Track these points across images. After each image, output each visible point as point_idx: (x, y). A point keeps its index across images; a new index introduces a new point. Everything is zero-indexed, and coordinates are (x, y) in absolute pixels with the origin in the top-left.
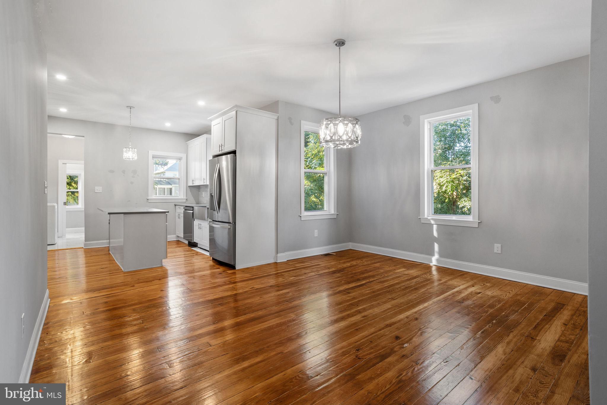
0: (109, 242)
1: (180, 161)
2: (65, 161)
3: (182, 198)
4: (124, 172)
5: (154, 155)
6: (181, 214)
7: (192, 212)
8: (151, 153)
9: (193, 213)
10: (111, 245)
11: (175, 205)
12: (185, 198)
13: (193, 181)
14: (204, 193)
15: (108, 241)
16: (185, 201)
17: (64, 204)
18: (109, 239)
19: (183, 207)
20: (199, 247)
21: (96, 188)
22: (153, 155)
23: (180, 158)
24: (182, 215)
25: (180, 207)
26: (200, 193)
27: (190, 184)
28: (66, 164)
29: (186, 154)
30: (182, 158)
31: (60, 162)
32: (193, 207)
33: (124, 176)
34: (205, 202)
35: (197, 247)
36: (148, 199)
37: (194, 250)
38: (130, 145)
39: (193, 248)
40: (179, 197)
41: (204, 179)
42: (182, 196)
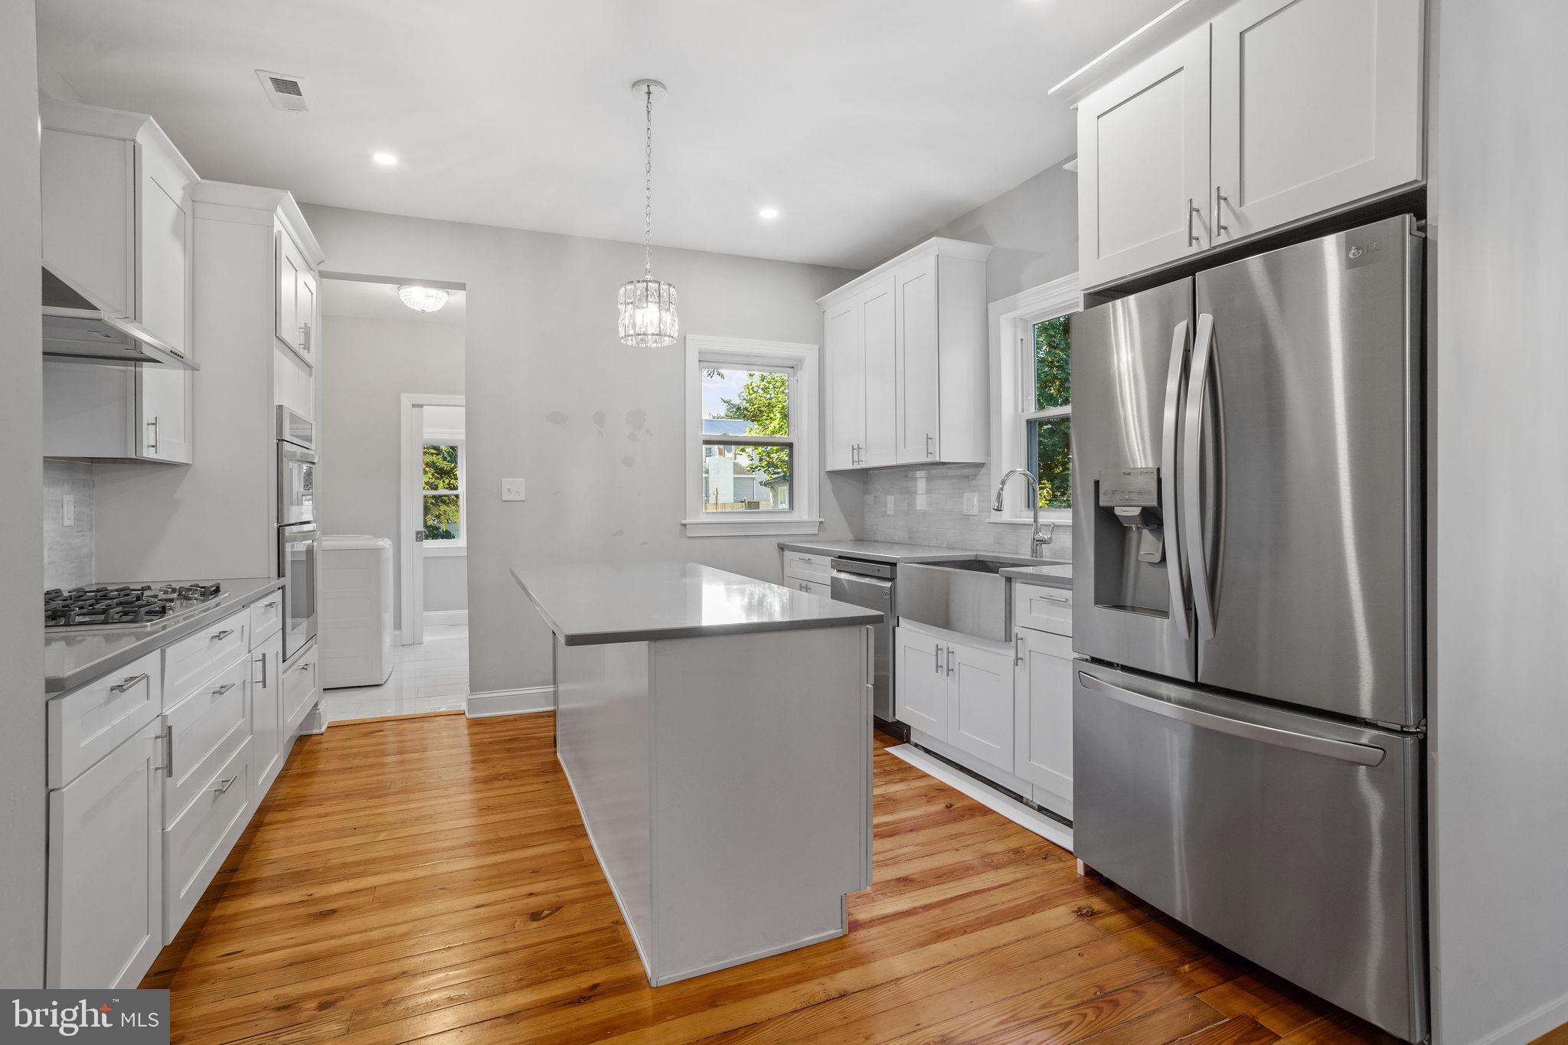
0: (555, 693)
2: (418, 398)
3: (806, 518)
4: (600, 419)
5: (707, 352)
6: (813, 586)
7: (888, 585)
8: (696, 344)
10: (561, 707)
11: (782, 548)
13: (856, 449)
14: (890, 499)
15: (550, 689)
16: (815, 531)
17: (417, 537)
18: (555, 682)
19: (823, 559)
20: (916, 745)
21: (507, 482)
22: (700, 353)
23: (793, 364)
25: (807, 556)
26: (869, 498)
27: (829, 469)
28: (421, 406)
29: (816, 347)
30: (800, 360)
31: (406, 400)
32: (894, 565)
33: (600, 433)
34: (902, 535)
35: (908, 741)
36: (685, 525)
37: (906, 763)
38: (647, 272)
39: (891, 750)
40: (793, 517)
41: (928, 438)
42: (806, 511)
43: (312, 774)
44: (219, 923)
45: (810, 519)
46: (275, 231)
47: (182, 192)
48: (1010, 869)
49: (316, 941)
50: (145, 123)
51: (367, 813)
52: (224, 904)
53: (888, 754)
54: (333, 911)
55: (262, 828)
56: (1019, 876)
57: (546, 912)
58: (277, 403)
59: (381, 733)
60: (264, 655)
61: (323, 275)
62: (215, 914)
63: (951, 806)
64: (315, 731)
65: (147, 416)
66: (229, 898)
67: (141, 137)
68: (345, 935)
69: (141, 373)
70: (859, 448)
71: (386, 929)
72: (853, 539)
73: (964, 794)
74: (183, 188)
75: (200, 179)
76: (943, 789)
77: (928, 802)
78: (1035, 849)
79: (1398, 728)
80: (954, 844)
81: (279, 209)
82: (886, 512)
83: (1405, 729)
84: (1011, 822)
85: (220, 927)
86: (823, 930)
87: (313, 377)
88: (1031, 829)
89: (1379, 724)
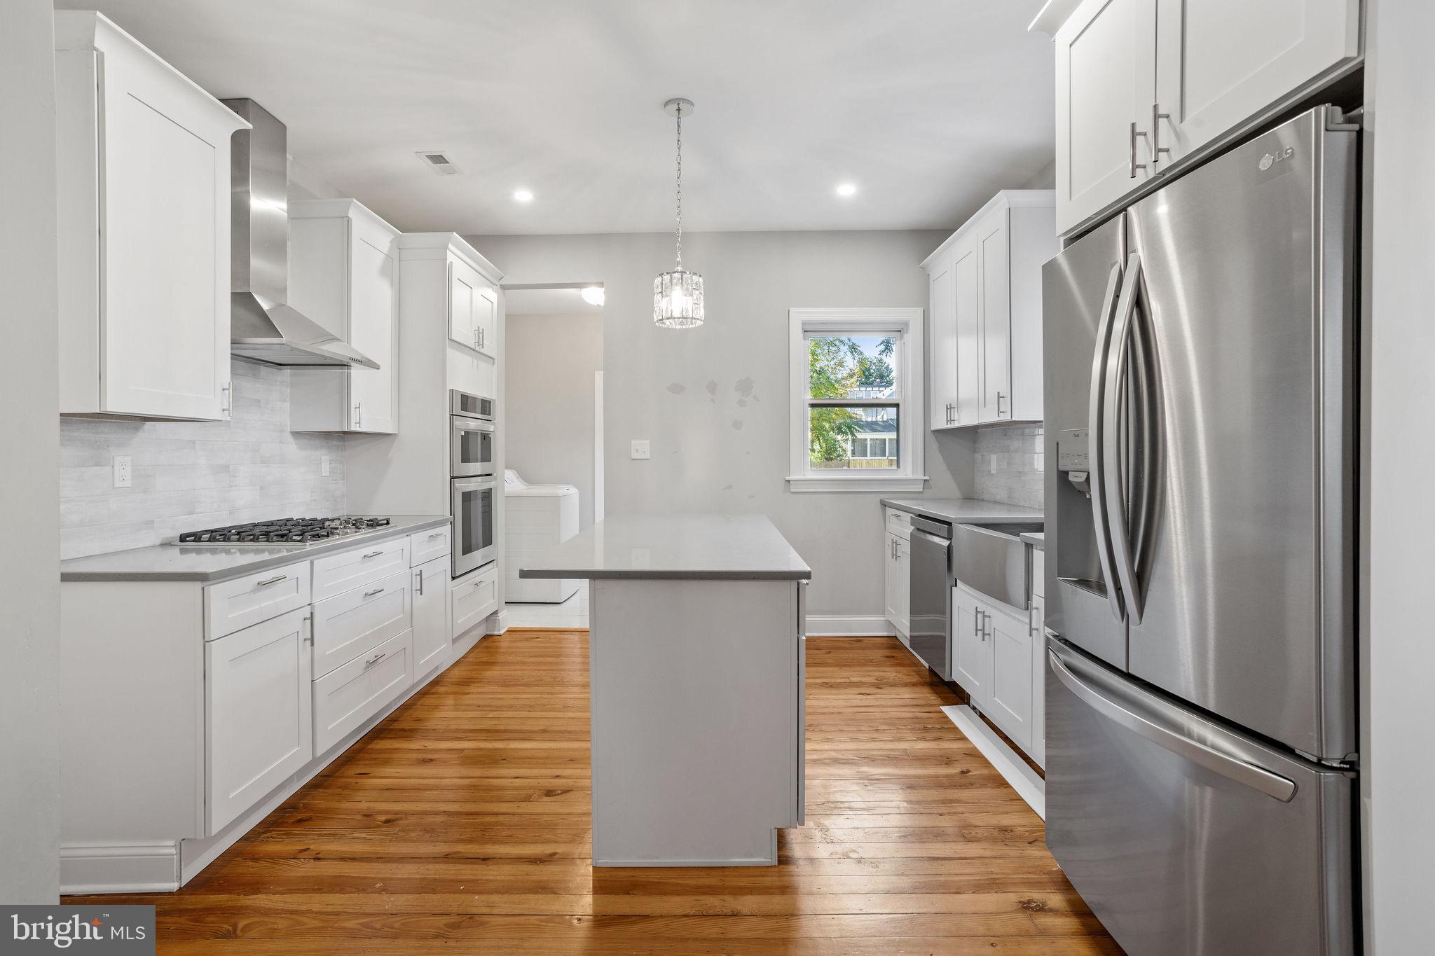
1: (902, 338)
3: (910, 476)
4: (712, 387)
5: (811, 323)
6: (900, 541)
7: (947, 543)
8: (799, 316)
9: (949, 547)
11: (884, 505)
12: (921, 477)
13: (949, 408)
14: (994, 457)
16: (919, 488)
19: (907, 517)
20: (974, 708)
21: (634, 445)
22: (803, 324)
23: (899, 328)
24: (906, 547)
25: (899, 514)
26: (978, 456)
27: (940, 423)
29: (922, 309)
30: (906, 324)
32: (950, 524)
33: (712, 400)
34: (1002, 495)
35: (968, 703)
36: (789, 481)
37: (953, 724)
38: (678, 263)
39: (946, 710)
40: (900, 475)
41: (999, 397)
42: (910, 470)
43: (493, 663)
44: (367, 753)
45: (915, 477)
46: (448, 262)
47: (389, 244)
48: (985, 845)
49: (410, 778)
50: (352, 204)
51: (493, 696)
52: (378, 741)
53: (941, 712)
54: (432, 760)
55: (427, 696)
56: (988, 853)
57: (559, 792)
58: (450, 387)
59: (538, 639)
60: (421, 571)
61: (504, 287)
62: (369, 747)
63: (968, 771)
64: (496, 633)
65: (354, 403)
66: (382, 739)
67: (352, 214)
68: (427, 778)
69: (350, 373)
70: (951, 408)
71: (453, 780)
72: (961, 497)
73: (990, 763)
74: (390, 242)
75: (401, 233)
76: (975, 755)
77: (946, 764)
78: (1027, 831)
79: (1315, 760)
80: (943, 809)
81: (450, 246)
82: (990, 471)
83: (1323, 762)
84: (1021, 799)
85: (367, 755)
86: (752, 856)
87: (496, 365)
88: (1036, 811)
89: (1297, 752)
